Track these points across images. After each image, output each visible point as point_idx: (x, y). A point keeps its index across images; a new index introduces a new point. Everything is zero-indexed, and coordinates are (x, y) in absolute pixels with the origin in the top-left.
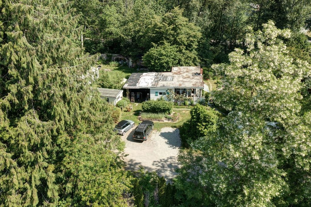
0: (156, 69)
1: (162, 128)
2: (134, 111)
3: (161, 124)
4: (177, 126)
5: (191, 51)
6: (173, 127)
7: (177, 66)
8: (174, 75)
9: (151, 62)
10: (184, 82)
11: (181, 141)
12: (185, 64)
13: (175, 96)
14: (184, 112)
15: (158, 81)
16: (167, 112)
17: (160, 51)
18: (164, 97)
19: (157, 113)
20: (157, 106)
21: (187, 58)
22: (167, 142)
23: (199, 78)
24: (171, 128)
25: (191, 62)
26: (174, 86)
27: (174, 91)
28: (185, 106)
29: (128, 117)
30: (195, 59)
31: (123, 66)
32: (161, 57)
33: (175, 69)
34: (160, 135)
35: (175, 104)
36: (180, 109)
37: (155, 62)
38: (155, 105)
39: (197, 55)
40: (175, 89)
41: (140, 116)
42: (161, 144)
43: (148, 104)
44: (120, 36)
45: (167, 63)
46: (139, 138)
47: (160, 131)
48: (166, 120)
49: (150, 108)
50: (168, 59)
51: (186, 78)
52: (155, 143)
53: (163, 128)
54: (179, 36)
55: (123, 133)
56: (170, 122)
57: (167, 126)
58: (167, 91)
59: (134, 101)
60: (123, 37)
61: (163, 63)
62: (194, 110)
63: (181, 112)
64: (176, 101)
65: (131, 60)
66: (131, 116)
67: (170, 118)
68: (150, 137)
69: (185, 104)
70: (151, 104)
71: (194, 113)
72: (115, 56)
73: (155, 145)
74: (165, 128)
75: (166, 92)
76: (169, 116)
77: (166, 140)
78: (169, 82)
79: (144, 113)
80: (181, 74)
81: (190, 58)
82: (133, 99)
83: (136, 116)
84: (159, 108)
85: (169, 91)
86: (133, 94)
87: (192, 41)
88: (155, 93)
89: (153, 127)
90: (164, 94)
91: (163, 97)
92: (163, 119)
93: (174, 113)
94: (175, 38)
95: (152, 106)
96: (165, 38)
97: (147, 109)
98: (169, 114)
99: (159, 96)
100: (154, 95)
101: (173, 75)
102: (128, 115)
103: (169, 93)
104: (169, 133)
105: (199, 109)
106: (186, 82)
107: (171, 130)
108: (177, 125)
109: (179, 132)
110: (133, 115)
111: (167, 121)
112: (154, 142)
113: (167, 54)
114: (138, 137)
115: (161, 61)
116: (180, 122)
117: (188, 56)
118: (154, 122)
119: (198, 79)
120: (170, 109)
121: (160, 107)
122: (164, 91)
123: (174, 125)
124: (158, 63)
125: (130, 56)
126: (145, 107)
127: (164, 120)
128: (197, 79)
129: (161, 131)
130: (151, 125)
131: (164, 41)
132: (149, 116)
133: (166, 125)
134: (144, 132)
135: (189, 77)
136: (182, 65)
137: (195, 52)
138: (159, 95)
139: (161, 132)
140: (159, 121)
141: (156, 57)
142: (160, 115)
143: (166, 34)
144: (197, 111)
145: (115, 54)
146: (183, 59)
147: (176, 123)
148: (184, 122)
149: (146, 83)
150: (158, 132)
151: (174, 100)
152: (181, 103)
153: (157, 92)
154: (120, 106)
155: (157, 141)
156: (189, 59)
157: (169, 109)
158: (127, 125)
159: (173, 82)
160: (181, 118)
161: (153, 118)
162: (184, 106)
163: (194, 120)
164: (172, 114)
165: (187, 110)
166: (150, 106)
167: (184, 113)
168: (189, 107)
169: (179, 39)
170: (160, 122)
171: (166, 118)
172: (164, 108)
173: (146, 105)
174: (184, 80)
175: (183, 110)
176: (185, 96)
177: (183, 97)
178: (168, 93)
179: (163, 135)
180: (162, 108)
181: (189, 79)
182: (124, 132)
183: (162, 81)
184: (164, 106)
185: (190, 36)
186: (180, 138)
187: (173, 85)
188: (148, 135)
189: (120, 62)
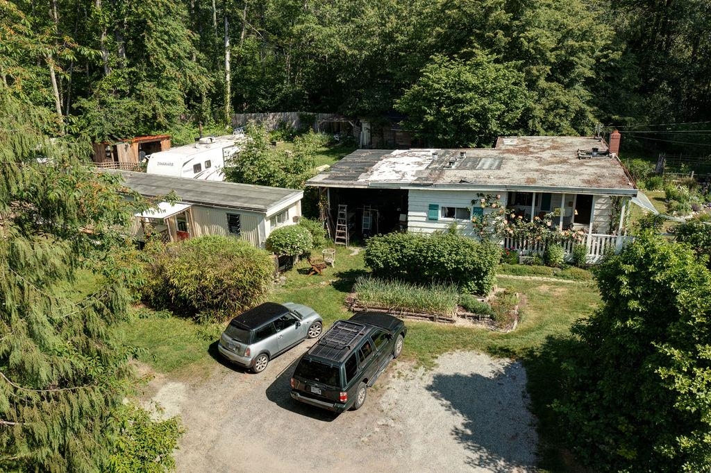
0: (440, 137)
1: (440, 353)
2: (340, 275)
3: (439, 332)
4: (517, 350)
5: (568, 86)
6: (493, 351)
7: (516, 135)
8: (506, 155)
9: (425, 112)
10: (546, 172)
11: (534, 435)
12: (546, 130)
13: (506, 222)
14: (544, 289)
15: (442, 170)
16: (472, 285)
17: (459, 73)
18: (461, 225)
19: (427, 284)
20: (430, 254)
21: (553, 110)
22: (461, 428)
23: (608, 165)
24: (485, 359)
25: (565, 124)
26: (507, 182)
27: (502, 203)
28: (550, 269)
29: (307, 294)
30: (580, 114)
31: (343, 146)
32: (460, 95)
33: (508, 142)
34: (429, 388)
35: (505, 258)
36: (527, 278)
37: (438, 111)
38: (421, 251)
39: (588, 103)
40: (510, 194)
41: (353, 296)
42: (429, 438)
43: (389, 243)
44: (338, 51)
45: (482, 116)
46: (315, 396)
47: (430, 366)
48: (463, 317)
49: (397, 260)
50: (485, 101)
51: (552, 163)
52: (399, 426)
53: (446, 356)
54: (526, 30)
55: (254, 361)
56: (481, 326)
57: (465, 345)
58: (473, 202)
59: (346, 238)
60: (345, 52)
61: (468, 118)
62: (629, 268)
63: (532, 291)
64: (513, 243)
65: (365, 125)
66: (320, 290)
67: (484, 312)
68: (380, 391)
69: (547, 260)
70: (404, 247)
71: (632, 285)
72: (323, 118)
73: (396, 444)
74: (457, 354)
75: (471, 208)
76: (479, 300)
77: (459, 420)
78: (485, 173)
79: (371, 283)
80: (531, 153)
81: (566, 108)
82: (344, 229)
83: (341, 294)
84: (436, 266)
85: (483, 200)
86: (343, 210)
87: (573, 52)
88: (427, 208)
89: (399, 344)
90: (465, 214)
91: (459, 227)
92: (453, 312)
93: (502, 290)
94: (512, 38)
95: (405, 251)
96: (480, 38)
97: (386, 263)
98: (481, 292)
99: (443, 222)
100: (424, 219)
101: (501, 156)
102: (310, 288)
103: (485, 213)
104: (476, 378)
105: (664, 258)
106: (554, 173)
107: (484, 365)
108: (516, 345)
109: (523, 381)
110: (331, 287)
111: (467, 323)
112: (391, 422)
113: (482, 84)
114: (315, 390)
115: (460, 110)
116: (530, 330)
117: (557, 102)
118: (410, 321)
119: (604, 167)
120: (486, 273)
121: (442, 259)
122: (464, 203)
123: (500, 343)
124: (449, 116)
125: (364, 113)
126: (378, 257)
127: (455, 318)
128: (597, 166)
129: (437, 365)
130: (389, 337)
131: (474, 47)
132: (389, 294)
133: (463, 341)
134: (343, 367)
135: (564, 161)
136: (534, 133)
137: (583, 92)
138: (440, 218)
139: (436, 371)
140: (432, 319)
141: (443, 94)
142: (439, 295)
143: (483, 27)
144: (653, 273)
145: (325, 115)
146: (538, 111)
147: (507, 336)
148: (546, 333)
149: (397, 172)
150: (422, 369)
151: (502, 243)
152: (530, 254)
153: (433, 207)
154: (281, 245)
155: (412, 421)
156: (562, 112)
157: (480, 269)
158: (285, 324)
159: (501, 173)
160: (531, 316)
161: (408, 305)
162: (543, 268)
163: (629, 322)
164: (491, 296)
165: (555, 284)
166: (397, 251)
167: (547, 296)
168: (568, 272)
169: (530, 41)
170: (437, 324)
171: (465, 308)
172: (457, 262)
173: (385, 248)
174: (545, 168)
175: (541, 283)
176: (549, 224)
177: (543, 230)
178: (479, 211)
179: (445, 387)
180: (451, 266)
181: (565, 167)
182: (264, 359)
183: (457, 168)
184: (456, 255)
185: (569, 34)
186: (530, 416)
187: (501, 180)
188: (366, 381)
189: (336, 137)
